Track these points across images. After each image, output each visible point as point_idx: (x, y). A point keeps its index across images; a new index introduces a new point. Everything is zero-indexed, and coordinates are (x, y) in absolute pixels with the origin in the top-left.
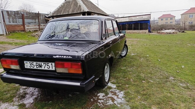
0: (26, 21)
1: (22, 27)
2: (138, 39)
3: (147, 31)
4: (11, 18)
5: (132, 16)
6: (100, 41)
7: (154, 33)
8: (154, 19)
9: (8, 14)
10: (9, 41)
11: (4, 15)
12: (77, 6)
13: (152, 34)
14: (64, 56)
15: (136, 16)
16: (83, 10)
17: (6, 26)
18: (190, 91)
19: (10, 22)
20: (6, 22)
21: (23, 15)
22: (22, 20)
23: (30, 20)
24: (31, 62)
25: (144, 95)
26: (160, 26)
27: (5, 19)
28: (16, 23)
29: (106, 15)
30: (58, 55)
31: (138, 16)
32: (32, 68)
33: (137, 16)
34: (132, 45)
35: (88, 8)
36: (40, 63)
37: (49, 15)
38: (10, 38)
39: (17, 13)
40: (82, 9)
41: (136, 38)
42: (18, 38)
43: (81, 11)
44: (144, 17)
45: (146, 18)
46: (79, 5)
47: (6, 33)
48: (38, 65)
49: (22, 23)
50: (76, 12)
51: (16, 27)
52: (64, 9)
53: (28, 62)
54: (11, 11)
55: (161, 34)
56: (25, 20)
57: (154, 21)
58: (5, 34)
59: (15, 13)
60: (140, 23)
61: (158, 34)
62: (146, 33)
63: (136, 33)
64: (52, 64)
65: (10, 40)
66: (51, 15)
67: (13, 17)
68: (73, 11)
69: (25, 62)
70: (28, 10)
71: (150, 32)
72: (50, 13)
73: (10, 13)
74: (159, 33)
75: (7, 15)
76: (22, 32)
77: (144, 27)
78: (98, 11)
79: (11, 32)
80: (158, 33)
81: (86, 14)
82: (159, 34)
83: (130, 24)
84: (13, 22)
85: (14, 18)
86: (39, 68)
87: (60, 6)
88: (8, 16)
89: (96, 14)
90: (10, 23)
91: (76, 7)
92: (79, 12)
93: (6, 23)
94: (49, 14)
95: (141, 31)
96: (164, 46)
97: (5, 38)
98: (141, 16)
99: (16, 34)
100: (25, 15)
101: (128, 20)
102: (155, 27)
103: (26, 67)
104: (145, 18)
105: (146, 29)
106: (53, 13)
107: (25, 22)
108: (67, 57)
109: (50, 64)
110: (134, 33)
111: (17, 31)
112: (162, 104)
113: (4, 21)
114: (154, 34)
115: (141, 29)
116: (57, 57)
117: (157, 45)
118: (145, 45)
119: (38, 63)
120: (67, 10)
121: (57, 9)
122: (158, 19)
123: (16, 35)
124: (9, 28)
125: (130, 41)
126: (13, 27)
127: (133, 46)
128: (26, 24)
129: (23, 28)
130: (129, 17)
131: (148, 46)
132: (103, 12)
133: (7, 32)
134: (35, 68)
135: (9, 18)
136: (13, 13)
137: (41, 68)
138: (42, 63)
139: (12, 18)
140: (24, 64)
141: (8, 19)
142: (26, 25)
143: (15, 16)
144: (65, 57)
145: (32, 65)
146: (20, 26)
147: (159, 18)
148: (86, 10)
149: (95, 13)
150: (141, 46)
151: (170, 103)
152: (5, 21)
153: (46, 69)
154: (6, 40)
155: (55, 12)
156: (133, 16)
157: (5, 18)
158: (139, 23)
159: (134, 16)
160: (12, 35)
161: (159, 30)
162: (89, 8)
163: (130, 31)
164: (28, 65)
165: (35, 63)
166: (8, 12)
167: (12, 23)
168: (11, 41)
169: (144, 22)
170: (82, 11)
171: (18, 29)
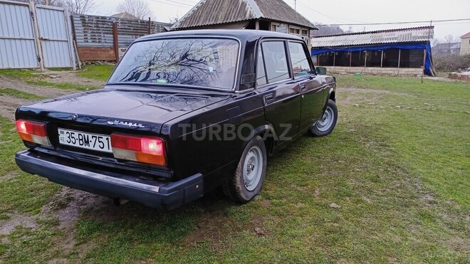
0: (121, 38)
1: (112, 52)
2: (388, 92)
3: (420, 71)
4: (90, 31)
5: (381, 31)
6: (234, 92)
7: (440, 78)
8: (451, 39)
9: (83, 23)
10: (81, 83)
11: (75, 25)
12: (237, 4)
13: (434, 81)
14: (128, 121)
15: (392, 31)
16: (250, 15)
17: (78, 48)
18: (464, 236)
19: (87, 42)
20: (78, 41)
21: (114, 25)
22: (112, 36)
23: (131, 36)
24: (70, 132)
25: (330, 232)
26: (461, 59)
27: (77, 34)
28: (99, 42)
29: (311, 26)
30: (117, 119)
31: (399, 30)
32: (71, 144)
33: (395, 30)
34: (360, 107)
35: (262, 9)
36: (86, 135)
37: (173, 27)
38: (83, 76)
39: (102, 20)
40: (248, 13)
41: (383, 87)
42: (100, 76)
43: (245, 16)
44: (414, 33)
45: (421, 37)
46: (243, 3)
47: (78, 66)
48: (82, 140)
49: (112, 44)
50: (232, 18)
51: (99, 52)
52: (207, 13)
53: (65, 131)
54: (89, 16)
55: (459, 81)
56: (119, 36)
57: (450, 44)
58: (75, 68)
59: (99, 21)
60: (402, 49)
61: (449, 80)
62: (416, 75)
63: (390, 75)
64: (107, 139)
65: (82, 81)
66: (178, 25)
67: (93, 30)
68: (226, 17)
69: (59, 130)
70: (136, 12)
71: (430, 74)
72: (174, 21)
73: (87, 19)
74: (455, 77)
75: (81, 25)
76: (111, 64)
77: (412, 59)
78: (288, 17)
79: (87, 64)
80: (451, 76)
81: (257, 26)
82: (454, 80)
83: (374, 51)
84: (93, 42)
85: (97, 33)
86: (83, 147)
87: (200, 5)
88: (83, 26)
89: (282, 25)
90: (86, 44)
91: (235, 6)
92: (240, 19)
93: (78, 44)
94: (172, 23)
95: (404, 70)
96: (451, 112)
97: (74, 75)
98: (408, 32)
99: (97, 68)
100: (120, 26)
101: (369, 42)
102: (446, 60)
103: (61, 142)
104: (418, 36)
105: (417, 66)
106: (181, 23)
107: (119, 42)
108: (135, 125)
109: (104, 138)
110: (383, 74)
111: (100, 61)
112: (367, 258)
113: (74, 38)
114: (438, 81)
115: (403, 66)
116: (116, 122)
117: (430, 110)
118: (397, 108)
119: (83, 134)
120: (214, 14)
121: (191, 13)
122: (460, 40)
123: (96, 70)
124: (85, 53)
125: (363, 94)
126: (92, 52)
127: (364, 107)
128: (121, 46)
129: (114, 55)
130: (372, 32)
131: (403, 110)
132: (302, 19)
133: (80, 64)
134: (77, 145)
135: (84, 32)
136: (94, 22)
137: (87, 147)
138: (90, 136)
139: (92, 33)
140: (57, 135)
141: (83, 35)
142: (120, 49)
143: (98, 27)
144: (130, 124)
145: (72, 137)
146: (108, 51)
147: (463, 38)
148: (258, 14)
149: (281, 22)
150: (386, 109)
151: (390, 258)
152: (77, 37)
153: (97, 148)
154: (75, 79)
155: (186, 19)
156: (386, 31)
157: (76, 31)
158: (398, 49)
159: (388, 31)
160: (89, 70)
161: (457, 69)
162: (265, 9)
163: (373, 68)
164: (64, 137)
165: (76, 134)
166: (83, 17)
167: (90, 44)
168: (85, 84)
169: (414, 47)
170: (247, 17)
171: (104, 56)
